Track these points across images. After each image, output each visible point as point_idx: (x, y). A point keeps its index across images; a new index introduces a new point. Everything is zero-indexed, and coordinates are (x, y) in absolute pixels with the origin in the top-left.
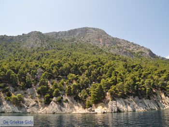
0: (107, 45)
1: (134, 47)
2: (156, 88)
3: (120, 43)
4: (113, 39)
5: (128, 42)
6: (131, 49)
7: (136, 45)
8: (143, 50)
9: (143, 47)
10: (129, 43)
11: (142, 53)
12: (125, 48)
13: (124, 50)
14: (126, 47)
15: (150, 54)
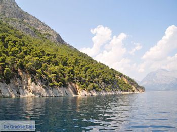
0: (7, 15)
1: (43, 28)
2: (24, 71)
3: (28, 19)
4: (22, 12)
5: (38, 20)
6: (39, 29)
7: (46, 26)
8: (51, 33)
9: (52, 30)
10: (39, 22)
11: (49, 35)
12: (32, 26)
13: (26, 27)
14: (35, 25)
15: (57, 39)
